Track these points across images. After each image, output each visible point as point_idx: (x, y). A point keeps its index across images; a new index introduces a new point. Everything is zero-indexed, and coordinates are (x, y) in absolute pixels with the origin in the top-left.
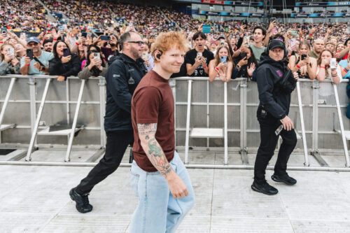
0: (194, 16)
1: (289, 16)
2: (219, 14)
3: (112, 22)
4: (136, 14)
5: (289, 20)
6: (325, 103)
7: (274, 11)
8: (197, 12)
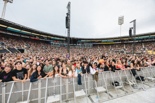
0: (52, 45)
1: (75, 46)
2: (58, 45)
3: (24, 46)
4: (33, 44)
5: (76, 47)
6: (70, 83)
7: (72, 44)
8: (52, 44)
